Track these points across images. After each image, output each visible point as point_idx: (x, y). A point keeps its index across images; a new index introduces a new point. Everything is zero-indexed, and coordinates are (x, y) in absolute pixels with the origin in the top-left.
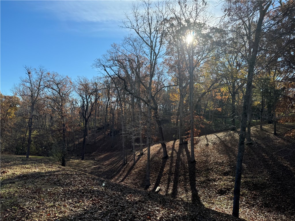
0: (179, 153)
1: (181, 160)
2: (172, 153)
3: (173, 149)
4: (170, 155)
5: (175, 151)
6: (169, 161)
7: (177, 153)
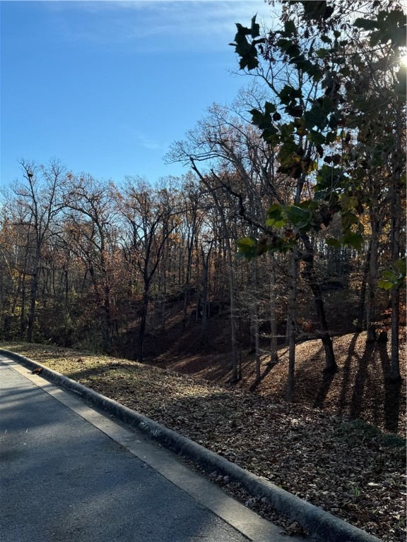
0: (364, 362)
1: (368, 376)
2: (348, 362)
3: (351, 351)
4: (341, 364)
5: (357, 356)
6: (339, 378)
7: (360, 361)
